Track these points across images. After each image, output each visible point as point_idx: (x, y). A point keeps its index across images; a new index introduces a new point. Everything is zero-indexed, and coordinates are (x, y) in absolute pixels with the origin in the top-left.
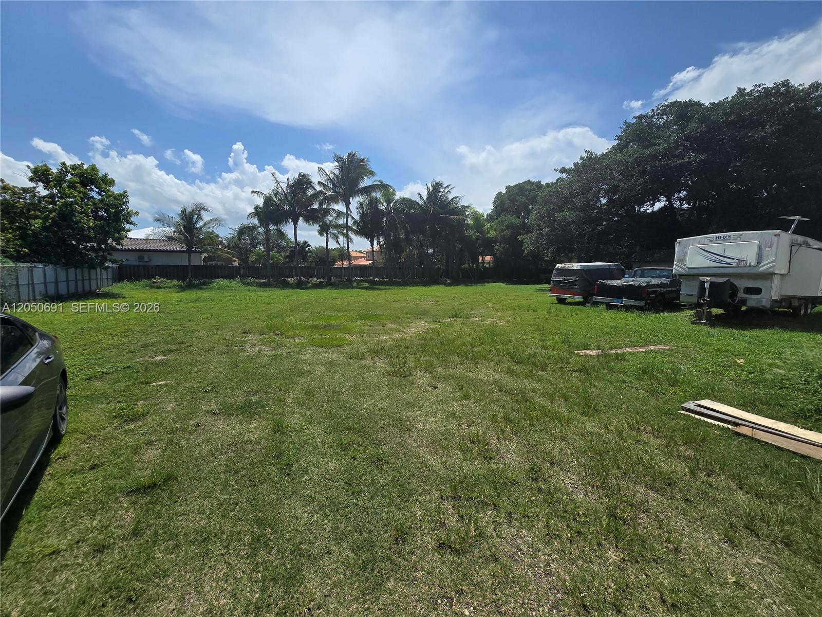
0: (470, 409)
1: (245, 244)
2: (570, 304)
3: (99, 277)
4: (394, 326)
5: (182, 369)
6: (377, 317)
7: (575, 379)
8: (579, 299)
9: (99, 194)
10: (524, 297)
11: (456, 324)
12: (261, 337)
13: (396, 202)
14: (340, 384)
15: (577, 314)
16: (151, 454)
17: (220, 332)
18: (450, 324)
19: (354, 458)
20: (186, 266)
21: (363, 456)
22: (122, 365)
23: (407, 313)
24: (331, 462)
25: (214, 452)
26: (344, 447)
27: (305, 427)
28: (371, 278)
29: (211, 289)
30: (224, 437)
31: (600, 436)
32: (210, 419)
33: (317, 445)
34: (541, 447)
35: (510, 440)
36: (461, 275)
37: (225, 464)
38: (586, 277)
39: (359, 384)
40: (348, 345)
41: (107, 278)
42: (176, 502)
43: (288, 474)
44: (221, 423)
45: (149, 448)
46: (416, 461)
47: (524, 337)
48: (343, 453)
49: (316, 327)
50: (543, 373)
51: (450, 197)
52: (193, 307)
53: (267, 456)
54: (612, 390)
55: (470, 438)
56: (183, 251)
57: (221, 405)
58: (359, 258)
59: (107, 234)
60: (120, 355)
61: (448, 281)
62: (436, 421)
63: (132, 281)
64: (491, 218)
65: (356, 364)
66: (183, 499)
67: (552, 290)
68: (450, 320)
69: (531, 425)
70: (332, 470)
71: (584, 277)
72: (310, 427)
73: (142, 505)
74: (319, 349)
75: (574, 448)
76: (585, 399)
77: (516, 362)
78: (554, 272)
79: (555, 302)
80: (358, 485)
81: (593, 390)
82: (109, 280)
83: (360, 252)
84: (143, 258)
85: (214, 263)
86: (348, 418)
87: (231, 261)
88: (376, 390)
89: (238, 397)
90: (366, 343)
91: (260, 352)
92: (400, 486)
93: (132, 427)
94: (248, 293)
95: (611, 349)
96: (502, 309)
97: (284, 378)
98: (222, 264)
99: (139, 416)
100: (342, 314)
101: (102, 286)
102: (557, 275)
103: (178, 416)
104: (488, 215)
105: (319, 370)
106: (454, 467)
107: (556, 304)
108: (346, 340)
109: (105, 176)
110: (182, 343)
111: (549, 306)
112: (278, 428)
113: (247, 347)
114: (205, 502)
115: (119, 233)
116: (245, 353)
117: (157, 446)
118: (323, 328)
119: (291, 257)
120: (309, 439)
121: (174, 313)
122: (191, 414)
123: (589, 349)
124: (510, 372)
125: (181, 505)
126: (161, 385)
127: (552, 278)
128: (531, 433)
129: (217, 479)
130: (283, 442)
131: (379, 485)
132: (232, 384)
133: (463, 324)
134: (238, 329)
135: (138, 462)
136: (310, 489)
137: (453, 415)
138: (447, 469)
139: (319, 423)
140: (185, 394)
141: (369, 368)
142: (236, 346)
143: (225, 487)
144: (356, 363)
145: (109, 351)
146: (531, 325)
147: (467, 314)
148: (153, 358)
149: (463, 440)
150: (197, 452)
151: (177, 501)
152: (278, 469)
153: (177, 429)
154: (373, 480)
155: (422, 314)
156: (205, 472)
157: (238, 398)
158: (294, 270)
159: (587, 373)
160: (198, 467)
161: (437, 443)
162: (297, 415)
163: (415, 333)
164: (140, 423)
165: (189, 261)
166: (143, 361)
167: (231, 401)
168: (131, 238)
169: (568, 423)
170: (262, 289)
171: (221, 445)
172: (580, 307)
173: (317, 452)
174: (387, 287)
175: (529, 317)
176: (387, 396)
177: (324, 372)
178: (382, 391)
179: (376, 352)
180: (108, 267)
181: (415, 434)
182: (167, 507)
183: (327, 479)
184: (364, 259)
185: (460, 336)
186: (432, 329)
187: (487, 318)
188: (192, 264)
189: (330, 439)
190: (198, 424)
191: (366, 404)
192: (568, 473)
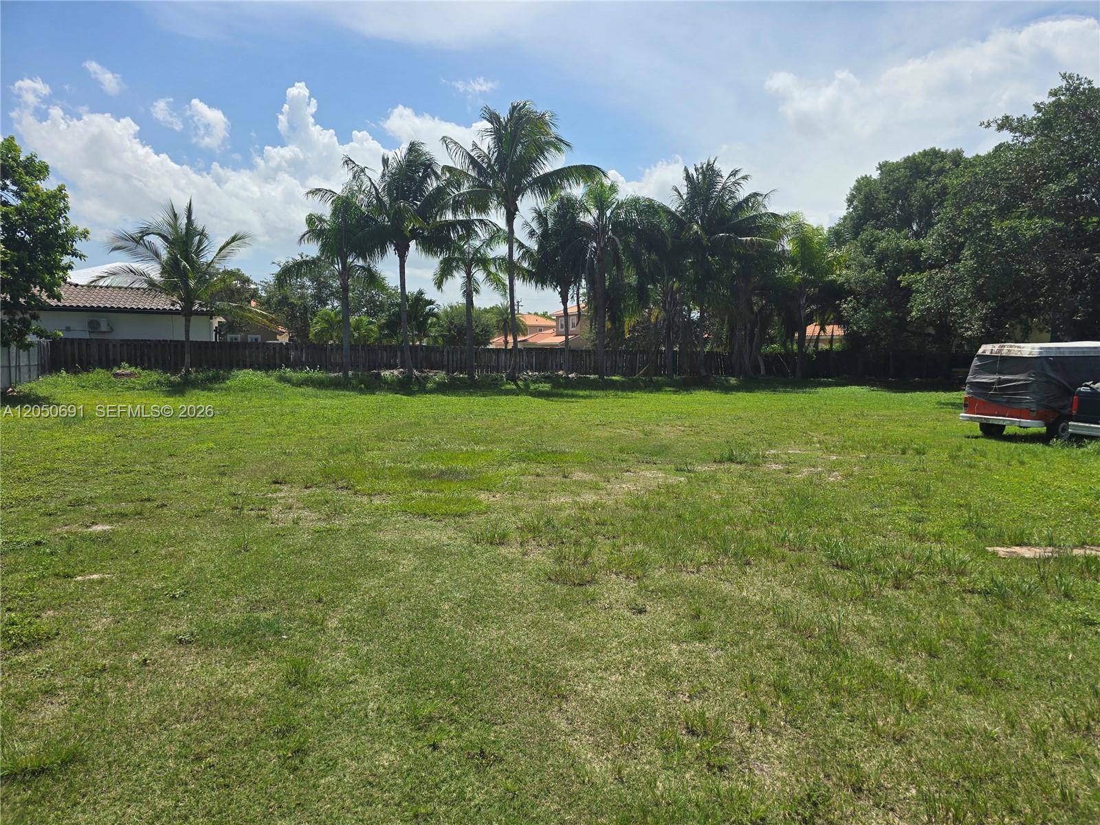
0: (706, 661)
1: (302, 297)
2: (1013, 438)
3: (13, 364)
4: (587, 477)
5: (136, 552)
6: (555, 458)
7: (967, 613)
8: (1036, 427)
9: (17, 195)
10: (903, 421)
11: (725, 478)
12: (307, 491)
13: (619, 206)
14: (442, 594)
15: (1022, 463)
16: (51, 711)
17: (225, 479)
18: (713, 477)
19: (435, 747)
20: (182, 342)
21: (453, 743)
22: (26, 540)
23: (621, 451)
24: (387, 750)
25: (164, 717)
26: (420, 724)
27: (351, 679)
28: (561, 373)
29: (228, 389)
30: (190, 689)
31: (989, 737)
32: (171, 652)
33: (366, 716)
34: (842, 755)
35: (777, 734)
36: (762, 367)
37: (180, 741)
38: (1052, 375)
39: (482, 597)
40: (479, 513)
41: (29, 366)
42: (76, 804)
43: (296, 769)
44: (191, 662)
45: (48, 700)
46: (561, 761)
47: (877, 511)
48: (414, 734)
49: (421, 475)
50: (897, 593)
51: (742, 194)
52: (185, 428)
53: (262, 731)
54: (1052, 640)
55: (687, 723)
56: (176, 312)
57: (198, 626)
58: (541, 329)
59: (31, 277)
60: (26, 520)
61: (733, 381)
62: (623, 683)
63: (76, 373)
64: (837, 236)
65: (484, 553)
66: (89, 801)
67: (968, 406)
68: (714, 467)
69: (834, 705)
70: (385, 768)
71: (1047, 376)
72: (363, 680)
73: (15, 803)
74: (417, 521)
75: (919, 762)
76: (979, 655)
77: (837, 566)
78: (976, 362)
79: (976, 434)
80: (430, 799)
81: (1005, 637)
82: (32, 368)
83: (544, 315)
84: (98, 324)
85: (239, 337)
86: (441, 665)
87: (274, 335)
88: (513, 609)
89: (233, 611)
90: (517, 509)
91: (297, 523)
92: (514, 809)
93: (23, 658)
94: (301, 401)
95: (1083, 545)
96: (843, 447)
97: (333, 578)
98: (256, 340)
99: (40, 639)
100: (482, 448)
101: (19, 382)
102: (982, 369)
103: (111, 644)
104: (830, 230)
105: (407, 563)
106: (638, 780)
107: (977, 437)
108: (480, 502)
109: (31, 160)
110: (149, 500)
111: (955, 442)
112: (298, 678)
113: (274, 513)
114: (129, 810)
115: (52, 274)
116: (268, 525)
117: (63, 698)
118: (434, 477)
119: (393, 325)
120: (354, 702)
121: (145, 438)
122: (139, 640)
123: (1026, 545)
124: (819, 588)
125: (84, 812)
126: (92, 582)
127: (970, 378)
128: (828, 722)
129: (160, 768)
130: (301, 706)
131: (472, 804)
132: (228, 585)
133: (742, 476)
134: (264, 472)
135: (23, 725)
136: (332, 801)
137: (664, 672)
138: (622, 782)
139: (381, 673)
140: (133, 601)
141: (510, 563)
142: (252, 510)
143: (171, 784)
144: (487, 551)
145: (8, 511)
146: (901, 485)
147: (757, 456)
148: (88, 527)
149: (672, 724)
150: (134, 714)
151: (79, 803)
152: (279, 757)
153: (104, 669)
154: (462, 792)
155: (655, 453)
156: (141, 752)
157: (234, 613)
158: (399, 354)
159: (1003, 596)
160: (129, 744)
161: (613, 727)
162: (341, 654)
163: (629, 493)
164: (39, 652)
165: (187, 332)
166: (67, 532)
167: (217, 619)
168: (76, 285)
169: (922, 704)
170: (329, 393)
171: (181, 704)
172: (1038, 447)
173: (363, 728)
174: (594, 393)
175: (901, 468)
176: (534, 624)
177: (415, 569)
178: (525, 614)
179: (534, 530)
180: (31, 345)
181: (571, 706)
182: (60, 812)
183: (370, 783)
184: (551, 331)
185: (727, 504)
186: (667, 487)
187: (801, 466)
188: (191, 339)
189: (398, 704)
190: (146, 660)
191: (486, 638)
192: (890, 814)
